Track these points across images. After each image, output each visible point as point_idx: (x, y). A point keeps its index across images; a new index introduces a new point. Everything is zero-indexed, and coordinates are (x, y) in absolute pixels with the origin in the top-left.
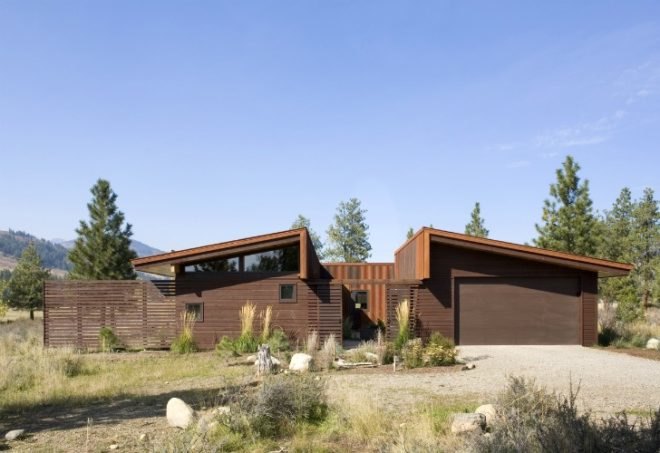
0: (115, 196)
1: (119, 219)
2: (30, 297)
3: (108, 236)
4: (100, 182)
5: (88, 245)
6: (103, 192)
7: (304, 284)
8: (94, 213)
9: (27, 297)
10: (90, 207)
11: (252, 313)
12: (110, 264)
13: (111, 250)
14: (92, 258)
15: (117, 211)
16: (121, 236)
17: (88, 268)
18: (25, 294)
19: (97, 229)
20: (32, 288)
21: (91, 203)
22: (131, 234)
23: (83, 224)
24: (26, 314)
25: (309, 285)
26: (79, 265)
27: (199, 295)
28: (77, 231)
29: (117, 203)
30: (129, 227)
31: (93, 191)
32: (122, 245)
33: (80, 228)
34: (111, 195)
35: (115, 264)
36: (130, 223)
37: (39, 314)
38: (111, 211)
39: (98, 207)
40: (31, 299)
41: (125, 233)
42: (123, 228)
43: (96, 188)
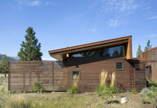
0: (35, 33)
1: (36, 41)
2: (5, 70)
3: (32, 47)
4: (30, 28)
5: (25, 50)
6: (30, 32)
7: (127, 62)
8: (27, 39)
9: (4, 70)
10: (26, 37)
11: (106, 75)
12: (33, 57)
13: (34, 52)
14: (26, 55)
15: (35, 38)
16: (37, 47)
17: (25, 58)
18: (3, 69)
19: (29, 44)
20: (5, 68)
21: (26, 35)
22: (40, 47)
23: (23, 42)
24: (4, 75)
25: (130, 63)
26: (22, 58)
27: (78, 67)
28: (21, 45)
29: (35, 35)
30: (40, 44)
31: (27, 31)
32: (38, 50)
33: (22, 44)
34: (33, 33)
35: (35, 57)
36: (40, 43)
37: (7, 75)
38: (33, 38)
39: (29, 37)
40: (5, 71)
41: (38, 46)
42: (38, 44)
43: (28, 30)
